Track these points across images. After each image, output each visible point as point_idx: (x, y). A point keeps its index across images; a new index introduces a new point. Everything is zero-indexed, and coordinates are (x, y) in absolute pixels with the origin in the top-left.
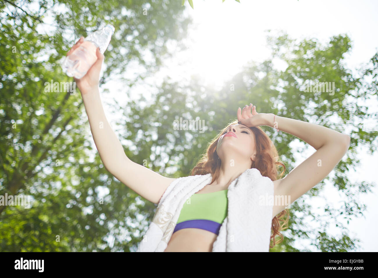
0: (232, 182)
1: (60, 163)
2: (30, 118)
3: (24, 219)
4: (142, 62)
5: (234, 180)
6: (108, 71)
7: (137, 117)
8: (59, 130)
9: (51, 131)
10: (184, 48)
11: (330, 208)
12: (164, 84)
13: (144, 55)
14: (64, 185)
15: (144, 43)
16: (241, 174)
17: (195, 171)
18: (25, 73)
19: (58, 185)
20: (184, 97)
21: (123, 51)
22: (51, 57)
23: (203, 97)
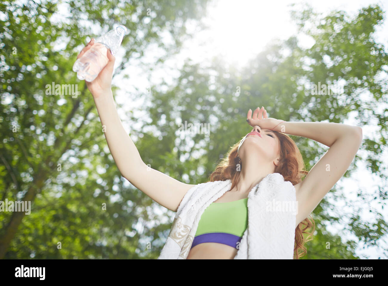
0: (253, 188)
1: (84, 152)
2: (52, 108)
3: (53, 209)
4: (161, 45)
5: (255, 186)
6: (127, 55)
7: (159, 102)
8: (81, 119)
9: (73, 120)
10: (204, 28)
11: (363, 193)
12: (185, 66)
13: (162, 38)
14: (90, 173)
15: (162, 25)
16: (261, 180)
17: (214, 177)
18: (43, 63)
19: (84, 173)
20: (207, 78)
21: (140, 34)
22: (68, 45)
23: (227, 76)
